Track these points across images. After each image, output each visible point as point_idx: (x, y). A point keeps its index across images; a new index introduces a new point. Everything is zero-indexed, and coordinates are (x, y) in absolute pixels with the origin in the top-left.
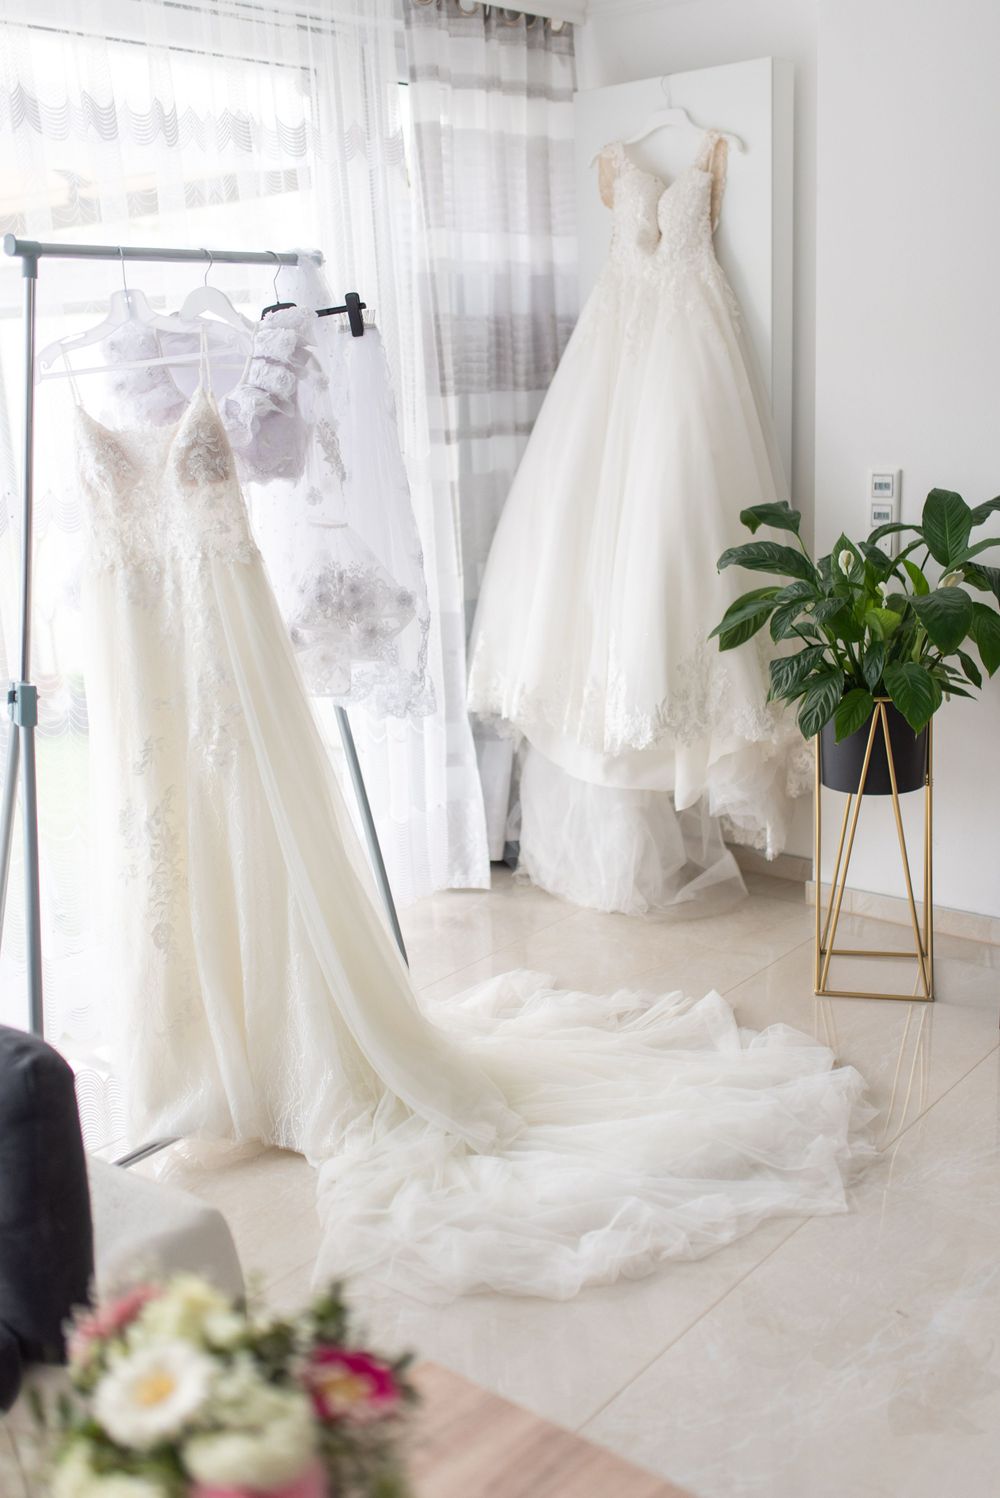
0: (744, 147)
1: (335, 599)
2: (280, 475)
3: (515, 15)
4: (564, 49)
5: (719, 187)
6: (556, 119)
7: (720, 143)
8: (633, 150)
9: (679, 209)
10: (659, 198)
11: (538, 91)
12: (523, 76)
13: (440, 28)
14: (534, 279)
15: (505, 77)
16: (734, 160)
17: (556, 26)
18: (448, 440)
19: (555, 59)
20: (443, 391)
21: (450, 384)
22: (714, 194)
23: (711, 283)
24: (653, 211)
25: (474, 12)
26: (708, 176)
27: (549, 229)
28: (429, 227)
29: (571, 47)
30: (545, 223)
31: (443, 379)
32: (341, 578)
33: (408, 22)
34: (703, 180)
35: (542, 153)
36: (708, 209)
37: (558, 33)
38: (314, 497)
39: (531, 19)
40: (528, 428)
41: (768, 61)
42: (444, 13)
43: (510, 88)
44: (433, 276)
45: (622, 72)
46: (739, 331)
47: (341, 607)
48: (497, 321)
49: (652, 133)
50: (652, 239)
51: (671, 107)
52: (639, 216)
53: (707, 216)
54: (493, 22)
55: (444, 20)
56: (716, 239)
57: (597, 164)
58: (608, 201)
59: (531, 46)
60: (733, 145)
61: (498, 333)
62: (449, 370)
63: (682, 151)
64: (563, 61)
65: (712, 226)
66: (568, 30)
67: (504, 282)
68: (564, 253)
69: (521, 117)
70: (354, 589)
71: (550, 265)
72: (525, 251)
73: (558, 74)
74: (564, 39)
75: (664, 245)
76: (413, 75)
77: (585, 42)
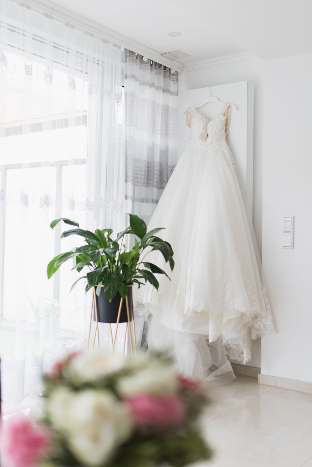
0: (237, 108)
3: (160, 65)
4: (175, 79)
5: (228, 121)
6: (171, 101)
7: (229, 107)
8: (198, 109)
9: (215, 127)
10: (207, 124)
11: (166, 91)
12: (162, 85)
13: (136, 64)
14: (161, 151)
15: (156, 83)
16: (234, 113)
17: (173, 72)
19: (172, 82)
20: (126, 181)
22: (227, 124)
23: (226, 151)
24: (206, 128)
25: (147, 61)
26: (225, 117)
27: (167, 135)
28: (126, 125)
29: (177, 79)
30: (166, 133)
33: (126, 61)
34: (223, 119)
35: (166, 110)
36: (225, 128)
37: (173, 75)
39: (165, 68)
41: (247, 81)
42: (138, 60)
43: (158, 88)
44: (126, 142)
46: (235, 168)
48: (148, 163)
49: (205, 104)
50: (205, 137)
51: (212, 96)
52: (201, 129)
53: (224, 130)
54: (154, 66)
56: (227, 137)
57: (186, 113)
58: (190, 126)
59: (165, 76)
60: (234, 108)
61: (148, 167)
63: (216, 110)
64: (174, 83)
65: (226, 133)
66: (177, 74)
67: (152, 150)
68: (172, 144)
69: (160, 98)
71: (167, 147)
72: (159, 141)
73: (172, 87)
74: (175, 77)
75: (209, 139)
76: (126, 77)
77: (182, 77)
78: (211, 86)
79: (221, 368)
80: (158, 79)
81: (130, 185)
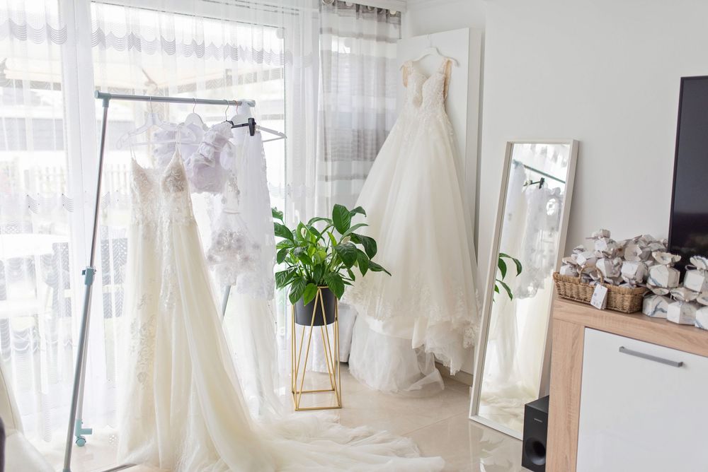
0: (458, 64)
1: (226, 244)
2: (206, 190)
3: (373, 8)
4: (396, 22)
5: (448, 80)
6: (390, 50)
7: (449, 62)
8: (416, 64)
9: (431, 87)
10: (423, 84)
11: (382, 38)
12: (375, 33)
13: (334, 13)
14: (378, 115)
15: (365, 32)
16: (454, 69)
17: (393, 12)
18: (327, 179)
19: (392, 26)
20: (326, 159)
21: (329, 157)
22: (446, 83)
23: (441, 121)
24: (420, 89)
25: (353, 6)
26: (443, 75)
27: (384, 95)
28: (324, 92)
29: (400, 21)
30: (383, 93)
31: (326, 154)
32: (231, 235)
33: (320, 11)
34: (441, 77)
35: (383, 63)
36: (443, 90)
37: (394, 16)
38: (224, 201)
39: (380, 10)
40: (365, 177)
41: (468, 29)
42: (336, 7)
43: (369, 37)
44: (324, 112)
45: (418, 32)
46: (452, 141)
47: (229, 247)
48: (358, 131)
49: (425, 57)
50: (418, 102)
51: (431, 47)
52: (414, 91)
53: (442, 92)
54: (360, 11)
55: (336, 10)
56: (445, 102)
57: (402, 70)
58: (406, 85)
59: (379, 21)
60: (454, 62)
61: (359, 136)
62: (329, 151)
63: (435, 65)
64: (395, 27)
65: (444, 96)
66: (399, 15)
67: (363, 115)
68: (391, 104)
69: (374, 49)
70: (238, 240)
71: (384, 109)
72: (374, 103)
73: (392, 31)
74: (397, 18)
75: (423, 105)
76: (321, 32)
77: (406, 19)
78: (431, 32)
79: (428, 377)
80: (371, 25)
81: (330, 163)
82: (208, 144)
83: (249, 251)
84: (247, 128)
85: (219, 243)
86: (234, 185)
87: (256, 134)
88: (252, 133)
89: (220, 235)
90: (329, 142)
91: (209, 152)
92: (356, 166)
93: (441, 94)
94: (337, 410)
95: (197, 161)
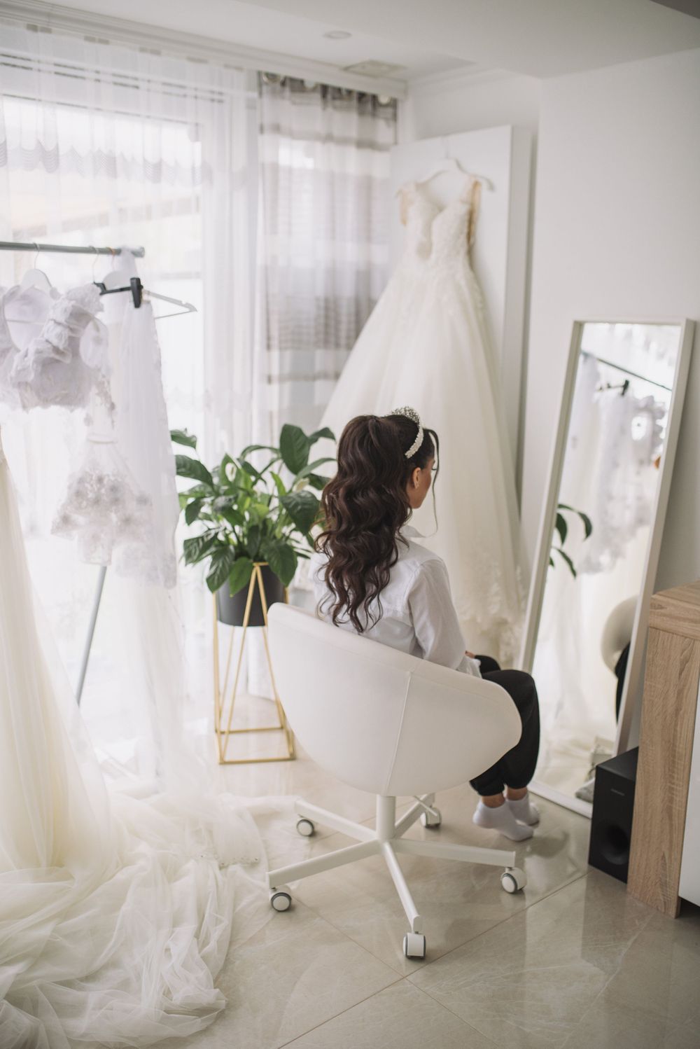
0: (492, 187)
1: (91, 495)
2: (56, 403)
3: (350, 92)
4: (390, 116)
6: (379, 164)
7: (476, 184)
8: (422, 187)
11: (366, 144)
12: (354, 133)
13: (283, 98)
14: (358, 273)
15: (337, 132)
17: (384, 100)
18: (270, 380)
19: (381, 123)
20: (269, 347)
21: (275, 342)
22: (471, 220)
23: (463, 283)
24: (428, 229)
25: (314, 90)
27: (369, 239)
28: (266, 233)
29: (396, 115)
30: (367, 234)
31: (269, 338)
32: (100, 480)
33: (261, 94)
34: (463, 210)
35: (367, 186)
36: (466, 230)
37: (387, 106)
38: (88, 421)
39: (362, 96)
40: (337, 376)
41: (507, 130)
42: (288, 89)
43: (343, 141)
44: (267, 269)
45: (427, 132)
47: (97, 501)
48: (326, 300)
49: (436, 176)
51: (447, 158)
54: (329, 96)
55: (288, 93)
56: (471, 252)
58: (404, 222)
59: (362, 113)
60: (484, 186)
61: (327, 309)
62: (275, 333)
64: (387, 125)
66: (393, 104)
67: (333, 273)
68: (379, 255)
69: (353, 162)
70: (114, 489)
71: (369, 264)
72: (351, 254)
73: (382, 131)
74: (390, 111)
75: (434, 256)
76: (262, 130)
77: (406, 112)
78: (446, 133)
80: (347, 121)
81: (275, 354)
82: (59, 324)
83: (132, 507)
84: (129, 294)
85: (79, 494)
86: (105, 395)
87: (143, 306)
88: (138, 302)
89: (81, 481)
90: (275, 319)
91: (59, 336)
92: (322, 359)
93: (463, 238)
94: (289, 764)
95: (39, 352)
